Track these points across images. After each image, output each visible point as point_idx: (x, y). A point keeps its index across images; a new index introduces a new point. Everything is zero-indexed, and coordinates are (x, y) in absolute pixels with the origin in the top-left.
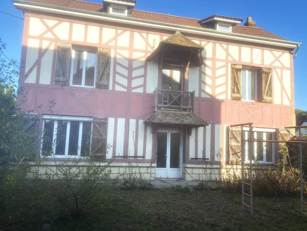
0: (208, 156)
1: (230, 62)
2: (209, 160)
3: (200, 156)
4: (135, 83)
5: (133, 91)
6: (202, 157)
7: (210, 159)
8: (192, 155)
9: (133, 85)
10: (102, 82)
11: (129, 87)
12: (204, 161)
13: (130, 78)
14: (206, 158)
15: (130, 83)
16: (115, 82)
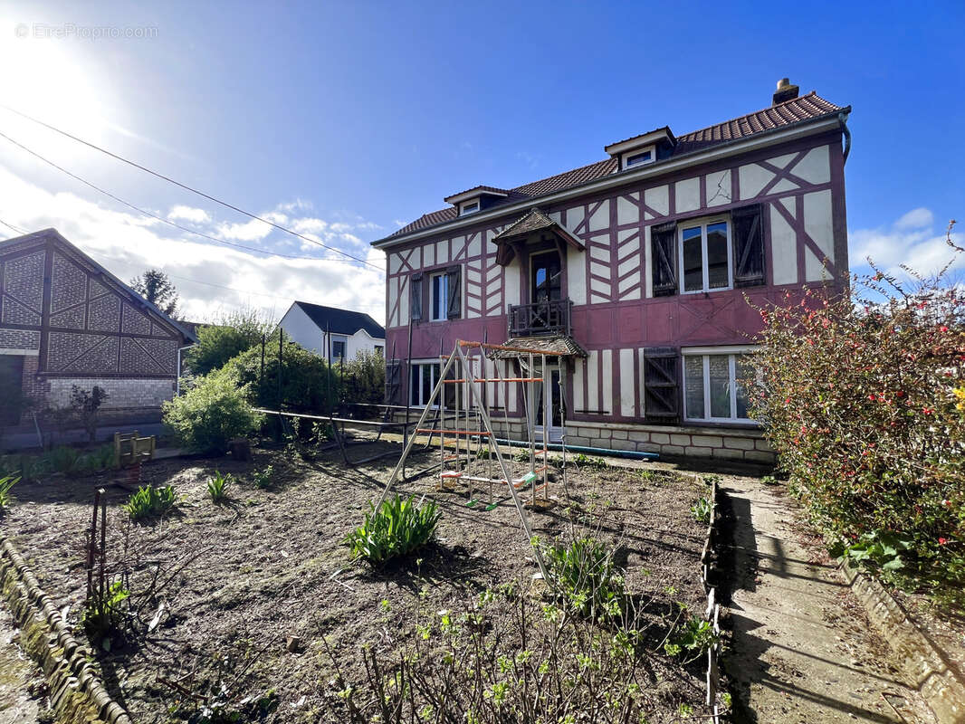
0: (608, 406)
1: (648, 222)
2: (611, 414)
3: (593, 406)
4: (491, 302)
5: (489, 315)
6: (597, 409)
7: (611, 411)
8: (578, 405)
9: (489, 307)
10: (453, 312)
11: (484, 311)
12: (600, 416)
13: (484, 298)
14: (605, 410)
15: (484, 305)
16: (468, 308)
